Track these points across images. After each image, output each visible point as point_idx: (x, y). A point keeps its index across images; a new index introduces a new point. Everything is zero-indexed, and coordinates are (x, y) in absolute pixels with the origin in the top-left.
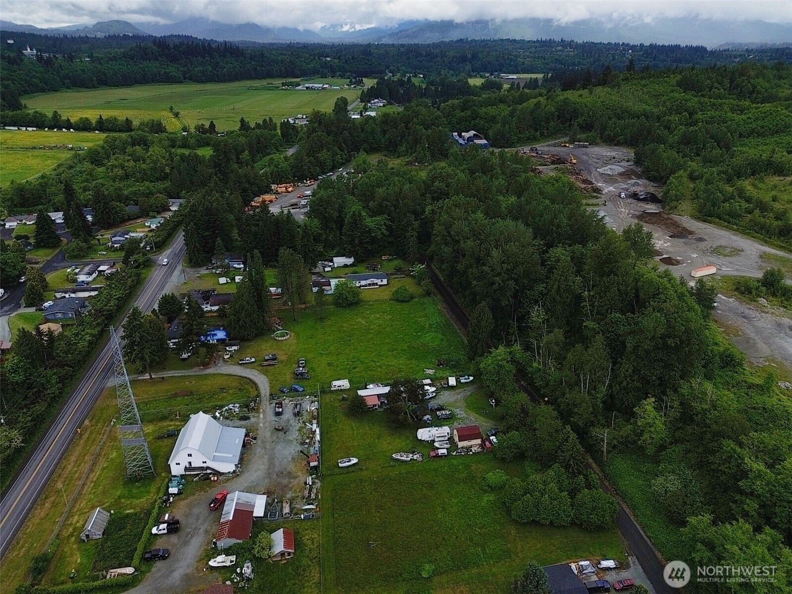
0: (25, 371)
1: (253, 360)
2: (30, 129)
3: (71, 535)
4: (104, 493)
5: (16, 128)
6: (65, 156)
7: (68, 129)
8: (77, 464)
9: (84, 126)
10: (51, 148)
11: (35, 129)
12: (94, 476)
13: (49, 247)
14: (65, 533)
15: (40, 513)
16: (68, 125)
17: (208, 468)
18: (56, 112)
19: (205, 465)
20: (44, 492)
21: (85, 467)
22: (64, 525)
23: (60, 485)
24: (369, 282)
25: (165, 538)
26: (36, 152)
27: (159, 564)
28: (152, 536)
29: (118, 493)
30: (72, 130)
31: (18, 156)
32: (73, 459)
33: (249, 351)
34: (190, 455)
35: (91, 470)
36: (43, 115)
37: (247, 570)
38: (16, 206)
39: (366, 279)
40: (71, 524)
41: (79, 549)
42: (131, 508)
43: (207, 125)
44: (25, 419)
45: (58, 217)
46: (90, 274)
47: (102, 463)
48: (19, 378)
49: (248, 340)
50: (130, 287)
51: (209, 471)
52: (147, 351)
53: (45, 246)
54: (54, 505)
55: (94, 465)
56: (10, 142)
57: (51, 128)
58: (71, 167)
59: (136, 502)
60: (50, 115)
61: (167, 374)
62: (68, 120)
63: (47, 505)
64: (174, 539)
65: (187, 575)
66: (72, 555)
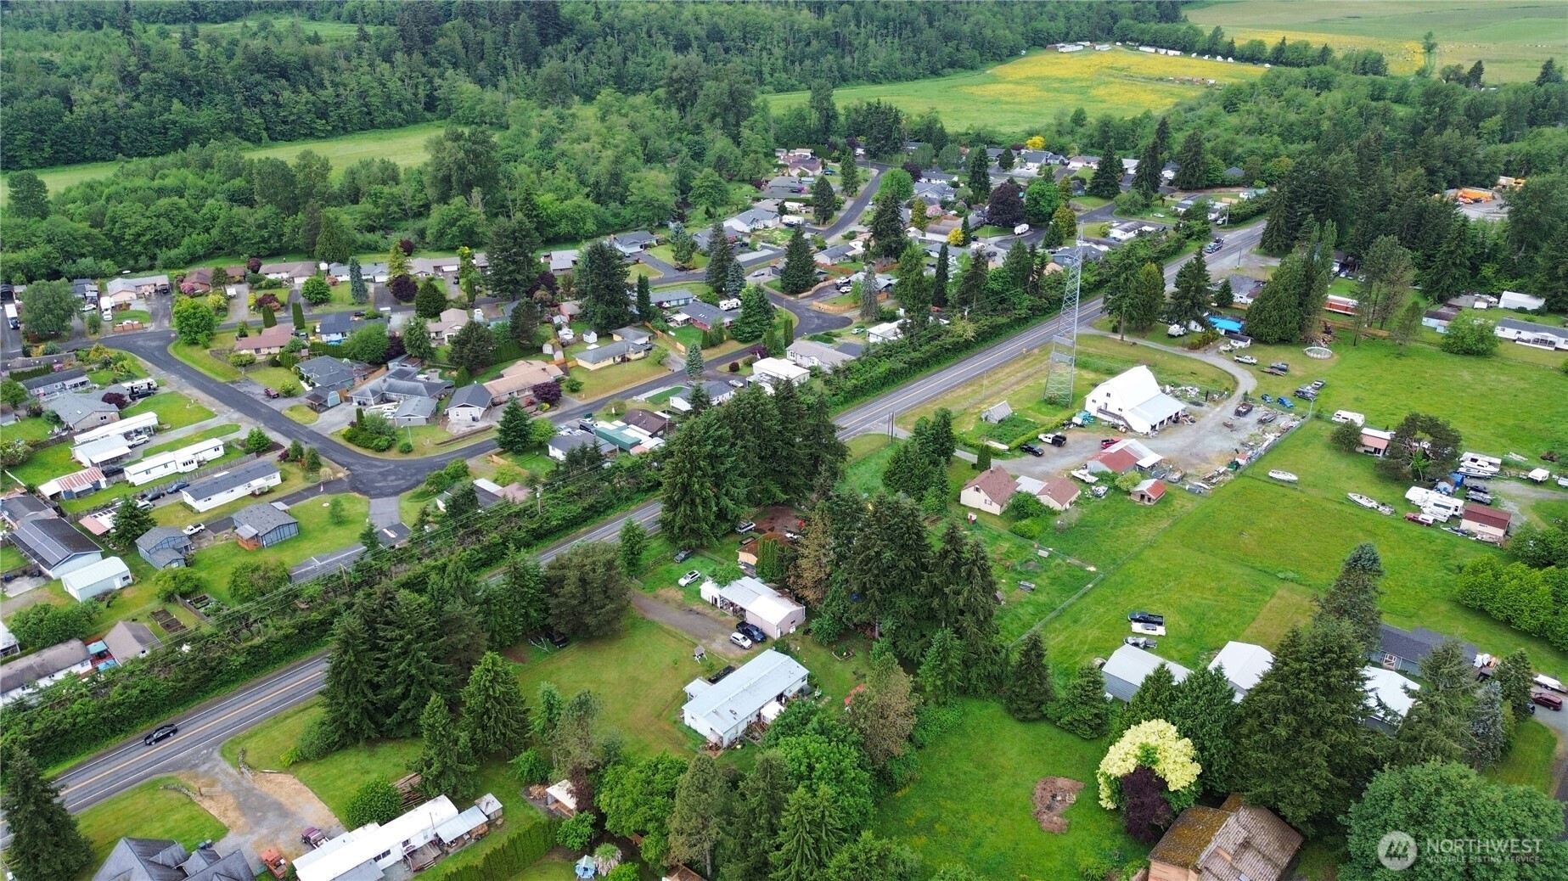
0: (1005, 283)
1: (1254, 361)
2: (1171, 52)
3: (975, 413)
4: (1017, 401)
5: (1153, 50)
6: (1193, 94)
7: (1225, 57)
8: (1009, 375)
9: (1252, 56)
10: (1183, 82)
11: (1178, 53)
12: (1016, 388)
13: (1102, 197)
14: (971, 411)
15: (961, 392)
16: (1229, 52)
17: (1120, 418)
18: (1218, 29)
19: (1118, 413)
20: (969, 382)
21: (1013, 379)
22: (974, 406)
23: (985, 382)
24: (1539, 335)
25: (1047, 445)
26: (1159, 86)
27: (1030, 458)
28: (1038, 440)
29: (1029, 405)
30: (1230, 59)
31: (1134, 88)
32: (1007, 370)
33: (1256, 353)
34: (1108, 395)
35: (1017, 383)
36: (1198, 32)
37: (1102, 489)
38: (1092, 146)
39: (1536, 331)
40: (979, 407)
41: (975, 423)
42: (1034, 418)
43: (1468, 67)
44: (986, 322)
45: (1130, 165)
46: (1127, 231)
47: (1030, 382)
48: (995, 286)
49: (1266, 343)
50: (1162, 251)
51: (1121, 423)
52: (1128, 300)
53: (1099, 195)
54: (974, 392)
55: (1023, 379)
56: (1134, 69)
57: (1201, 53)
58: (1192, 109)
59: (1040, 416)
60: (1208, 33)
61: (1140, 342)
62: (1232, 42)
63: (969, 390)
64: (1055, 449)
65: (1048, 472)
66: (968, 423)
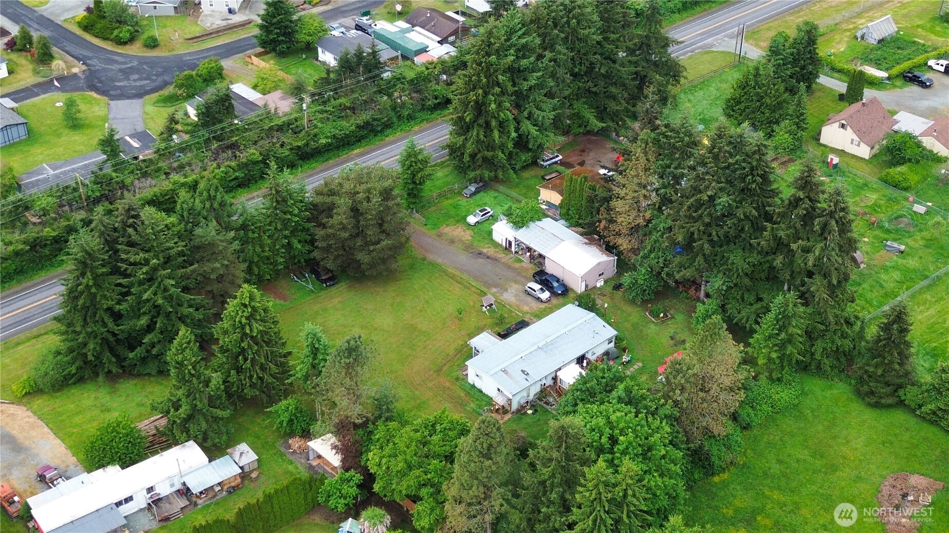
3: (849, 30)
4: (905, 16)
25: (939, 75)
28: (926, 67)
29: (920, 23)
40: (855, 23)
41: (848, 42)
42: (924, 39)
59: (933, 37)
65: (936, 109)
66: (839, 43)
